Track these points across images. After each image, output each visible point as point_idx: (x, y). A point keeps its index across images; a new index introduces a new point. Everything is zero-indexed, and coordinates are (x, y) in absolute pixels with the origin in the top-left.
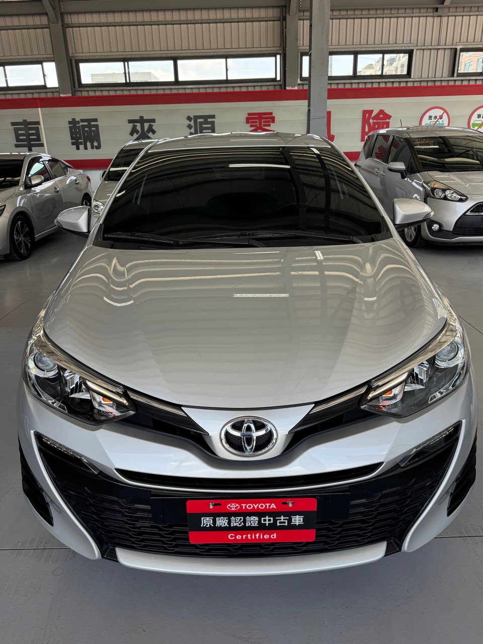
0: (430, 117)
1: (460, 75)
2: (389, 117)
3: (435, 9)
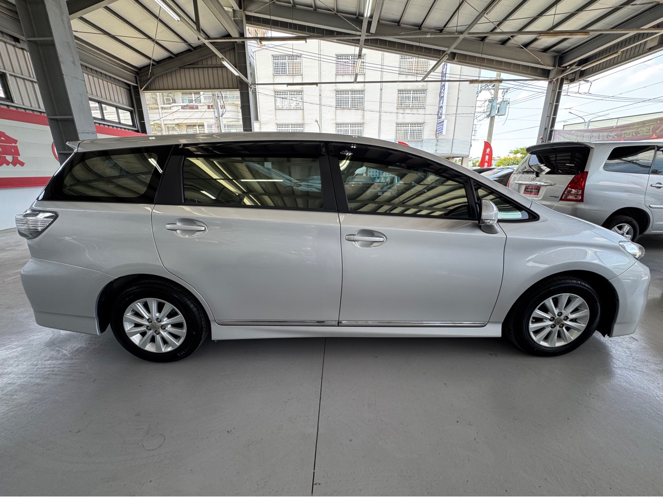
2: (15, 141)
3: (17, 40)
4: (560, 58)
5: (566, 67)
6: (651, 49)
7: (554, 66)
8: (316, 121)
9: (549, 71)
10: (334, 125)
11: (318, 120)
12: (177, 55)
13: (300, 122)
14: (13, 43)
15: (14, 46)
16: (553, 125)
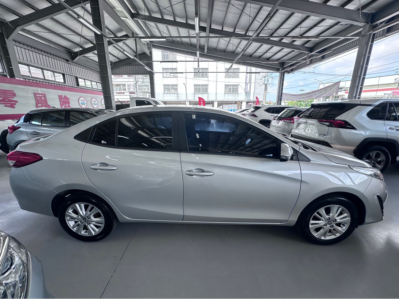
0: (81, 100)
1: (81, 86)
2: (69, 99)
3: (67, 61)
4: (282, 64)
5: (285, 67)
6: (308, 65)
7: (281, 67)
8: (184, 84)
9: (279, 68)
10: (193, 86)
11: (185, 83)
12: (122, 60)
13: (176, 84)
14: (67, 62)
15: (66, 63)
16: (282, 91)
